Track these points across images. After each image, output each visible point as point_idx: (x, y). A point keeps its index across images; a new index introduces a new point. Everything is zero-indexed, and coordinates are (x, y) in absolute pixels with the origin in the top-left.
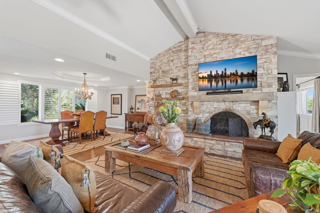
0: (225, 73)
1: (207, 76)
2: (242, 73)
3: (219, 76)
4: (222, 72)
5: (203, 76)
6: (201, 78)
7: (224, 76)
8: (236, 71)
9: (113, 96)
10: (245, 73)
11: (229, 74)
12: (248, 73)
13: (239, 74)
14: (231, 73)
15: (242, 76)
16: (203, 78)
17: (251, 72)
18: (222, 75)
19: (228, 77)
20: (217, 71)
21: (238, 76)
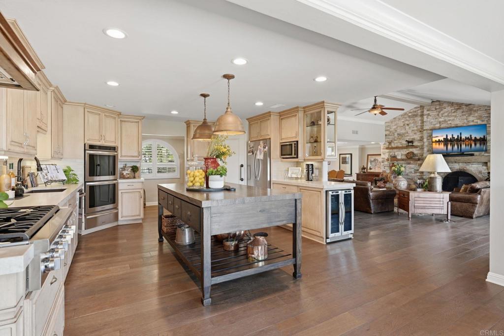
0: (461, 137)
1: (443, 140)
2: (475, 138)
3: (455, 140)
4: (458, 136)
5: (439, 140)
6: (437, 142)
7: (459, 140)
8: (471, 136)
9: (342, 156)
10: (478, 138)
11: (464, 138)
12: (481, 138)
13: (473, 138)
14: (466, 137)
15: (476, 140)
16: (439, 141)
17: (482, 137)
18: (457, 139)
19: (463, 141)
20: (452, 135)
21: (472, 140)
